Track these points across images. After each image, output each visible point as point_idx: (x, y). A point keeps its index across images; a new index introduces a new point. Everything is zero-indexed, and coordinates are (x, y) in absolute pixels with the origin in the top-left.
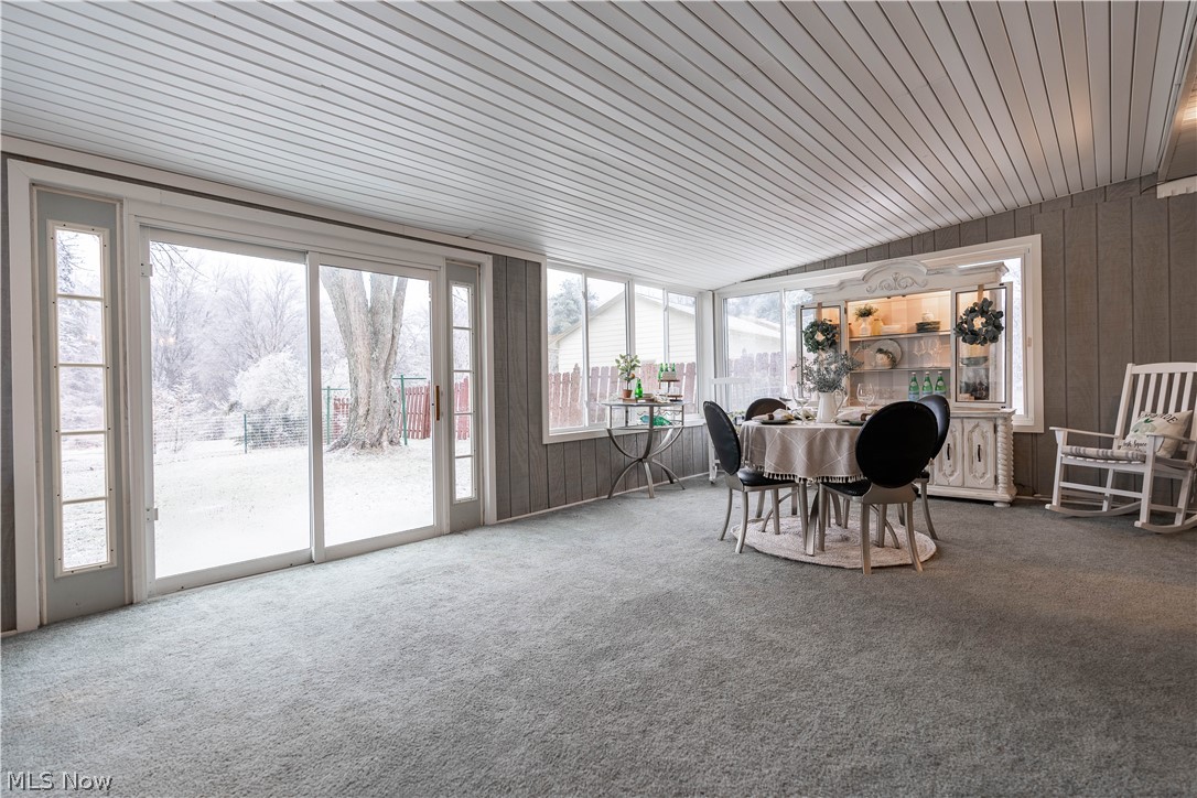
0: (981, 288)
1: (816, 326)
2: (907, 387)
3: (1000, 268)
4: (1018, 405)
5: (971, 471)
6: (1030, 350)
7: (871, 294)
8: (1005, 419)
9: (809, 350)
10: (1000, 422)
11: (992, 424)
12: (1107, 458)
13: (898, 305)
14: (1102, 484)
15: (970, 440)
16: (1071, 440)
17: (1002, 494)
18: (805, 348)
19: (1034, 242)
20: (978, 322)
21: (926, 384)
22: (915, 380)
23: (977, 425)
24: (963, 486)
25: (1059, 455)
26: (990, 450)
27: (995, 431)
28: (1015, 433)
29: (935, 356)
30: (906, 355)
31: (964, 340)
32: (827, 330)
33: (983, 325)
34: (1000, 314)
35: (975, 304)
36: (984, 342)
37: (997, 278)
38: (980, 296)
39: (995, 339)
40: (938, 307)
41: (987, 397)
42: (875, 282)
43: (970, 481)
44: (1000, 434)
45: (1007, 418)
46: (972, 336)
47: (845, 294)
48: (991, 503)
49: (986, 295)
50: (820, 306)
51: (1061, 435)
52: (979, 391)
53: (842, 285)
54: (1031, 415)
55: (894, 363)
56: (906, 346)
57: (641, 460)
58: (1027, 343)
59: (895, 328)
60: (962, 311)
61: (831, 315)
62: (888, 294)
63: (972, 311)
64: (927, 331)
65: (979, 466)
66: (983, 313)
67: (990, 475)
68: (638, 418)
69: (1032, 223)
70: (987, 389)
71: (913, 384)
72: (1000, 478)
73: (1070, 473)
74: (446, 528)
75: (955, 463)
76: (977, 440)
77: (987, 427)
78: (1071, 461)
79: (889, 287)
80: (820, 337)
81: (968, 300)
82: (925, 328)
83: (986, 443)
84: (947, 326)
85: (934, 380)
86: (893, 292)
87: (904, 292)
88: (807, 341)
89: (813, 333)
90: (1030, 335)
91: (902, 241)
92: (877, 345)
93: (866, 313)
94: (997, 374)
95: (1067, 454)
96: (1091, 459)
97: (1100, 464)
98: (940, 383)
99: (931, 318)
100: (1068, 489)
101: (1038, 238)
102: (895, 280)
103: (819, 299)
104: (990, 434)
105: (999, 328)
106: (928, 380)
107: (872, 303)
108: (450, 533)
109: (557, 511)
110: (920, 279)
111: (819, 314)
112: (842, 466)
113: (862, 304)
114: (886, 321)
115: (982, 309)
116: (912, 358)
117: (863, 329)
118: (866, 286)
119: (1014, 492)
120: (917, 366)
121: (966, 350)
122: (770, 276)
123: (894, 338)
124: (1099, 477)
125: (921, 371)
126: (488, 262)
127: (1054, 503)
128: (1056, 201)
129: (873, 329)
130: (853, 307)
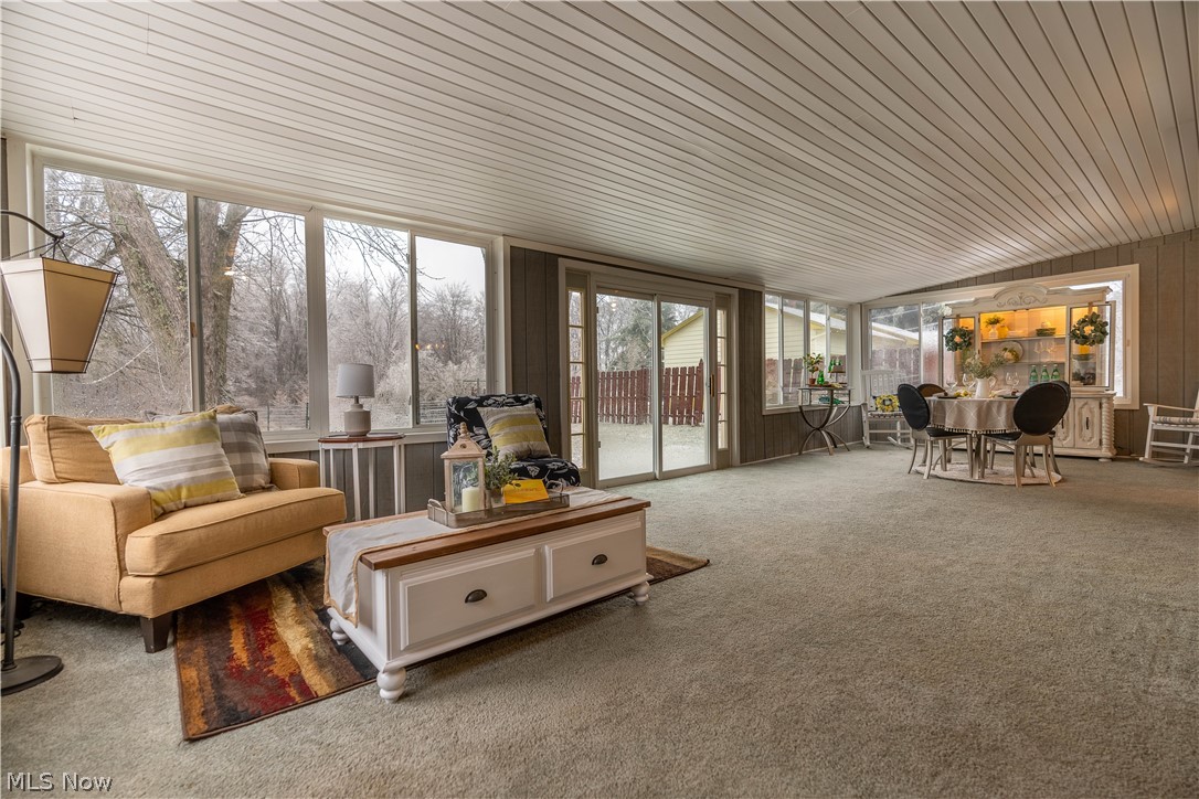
0: (1091, 305)
1: (954, 331)
2: (1027, 377)
3: (1106, 290)
4: (1119, 390)
5: (1081, 436)
6: (1129, 348)
7: (1001, 308)
8: (1109, 399)
9: (949, 350)
10: (1104, 401)
11: (1098, 403)
12: (1186, 424)
13: (1022, 315)
14: (1185, 442)
15: (1080, 414)
16: (1160, 412)
17: (1105, 452)
18: (945, 348)
19: (1133, 270)
20: (1088, 330)
21: (1044, 374)
22: (1035, 371)
23: (1086, 404)
24: (1074, 447)
25: (1151, 423)
26: (1096, 421)
27: (1101, 407)
28: (1115, 410)
29: (1051, 354)
30: (1027, 354)
31: (1077, 342)
32: (964, 335)
33: (1091, 331)
34: (1106, 323)
35: (1086, 316)
36: (1093, 343)
37: (1104, 297)
38: (1090, 310)
39: (1101, 341)
40: (1055, 317)
41: (1094, 383)
42: (1003, 299)
43: (1080, 443)
44: (1104, 409)
45: (1110, 398)
46: (1084, 340)
47: (978, 308)
48: (1097, 459)
49: (1095, 309)
50: (958, 317)
51: (1152, 409)
52: (1088, 378)
53: (976, 301)
54: (1129, 397)
55: (1017, 358)
56: (1026, 346)
57: (818, 429)
58: (1126, 343)
59: (1019, 332)
60: (1075, 321)
61: (968, 324)
62: (1014, 308)
63: (1083, 322)
64: (1045, 335)
65: (1087, 433)
66: (1092, 322)
67: (1096, 439)
68: (816, 399)
69: (1132, 256)
70: (1094, 378)
71: (1033, 374)
72: (1104, 441)
73: (1158, 435)
74: (715, 466)
75: (1068, 429)
76: (1086, 413)
77: (1095, 405)
78: (1160, 427)
79: (1016, 303)
80: (957, 339)
81: (1080, 313)
82: (1043, 333)
83: (1093, 416)
84: (1062, 332)
85: (1050, 371)
86: (1019, 307)
87: (1027, 306)
88: (947, 343)
89: (953, 337)
90: (1129, 337)
91: (1023, 267)
92: (1003, 345)
93: (995, 322)
94: (1102, 368)
95: (1156, 422)
96: (1175, 424)
97: (1181, 428)
98: (1055, 373)
99: (1049, 325)
100: (1158, 447)
101: (1138, 265)
102: (1021, 298)
103: (958, 312)
104: (1096, 410)
105: (1105, 333)
106: (1046, 371)
107: (1000, 315)
108: (718, 469)
109: (772, 461)
110: (1041, 298)
111: (958, 322)
112: (1001, 422)
113: (991, 316)
114: (1011, 327)
115: (1092, 320)
116: (1032, 355)
117: (992, 334)
118: (997, 302)
119: (1115, 452)
120: (1037, 361)
121: (1077, 349)
122: (910, 292)
123: (1017, 340)
124: (1184, 437)
125: (1039, 365)
126: (735, 293)
127: (1146, 456)
128: (1152, 239)
129: (1000, 334)
130: (985, 318)
